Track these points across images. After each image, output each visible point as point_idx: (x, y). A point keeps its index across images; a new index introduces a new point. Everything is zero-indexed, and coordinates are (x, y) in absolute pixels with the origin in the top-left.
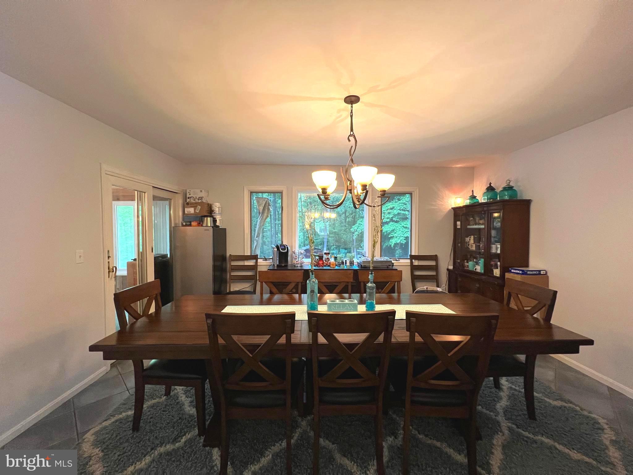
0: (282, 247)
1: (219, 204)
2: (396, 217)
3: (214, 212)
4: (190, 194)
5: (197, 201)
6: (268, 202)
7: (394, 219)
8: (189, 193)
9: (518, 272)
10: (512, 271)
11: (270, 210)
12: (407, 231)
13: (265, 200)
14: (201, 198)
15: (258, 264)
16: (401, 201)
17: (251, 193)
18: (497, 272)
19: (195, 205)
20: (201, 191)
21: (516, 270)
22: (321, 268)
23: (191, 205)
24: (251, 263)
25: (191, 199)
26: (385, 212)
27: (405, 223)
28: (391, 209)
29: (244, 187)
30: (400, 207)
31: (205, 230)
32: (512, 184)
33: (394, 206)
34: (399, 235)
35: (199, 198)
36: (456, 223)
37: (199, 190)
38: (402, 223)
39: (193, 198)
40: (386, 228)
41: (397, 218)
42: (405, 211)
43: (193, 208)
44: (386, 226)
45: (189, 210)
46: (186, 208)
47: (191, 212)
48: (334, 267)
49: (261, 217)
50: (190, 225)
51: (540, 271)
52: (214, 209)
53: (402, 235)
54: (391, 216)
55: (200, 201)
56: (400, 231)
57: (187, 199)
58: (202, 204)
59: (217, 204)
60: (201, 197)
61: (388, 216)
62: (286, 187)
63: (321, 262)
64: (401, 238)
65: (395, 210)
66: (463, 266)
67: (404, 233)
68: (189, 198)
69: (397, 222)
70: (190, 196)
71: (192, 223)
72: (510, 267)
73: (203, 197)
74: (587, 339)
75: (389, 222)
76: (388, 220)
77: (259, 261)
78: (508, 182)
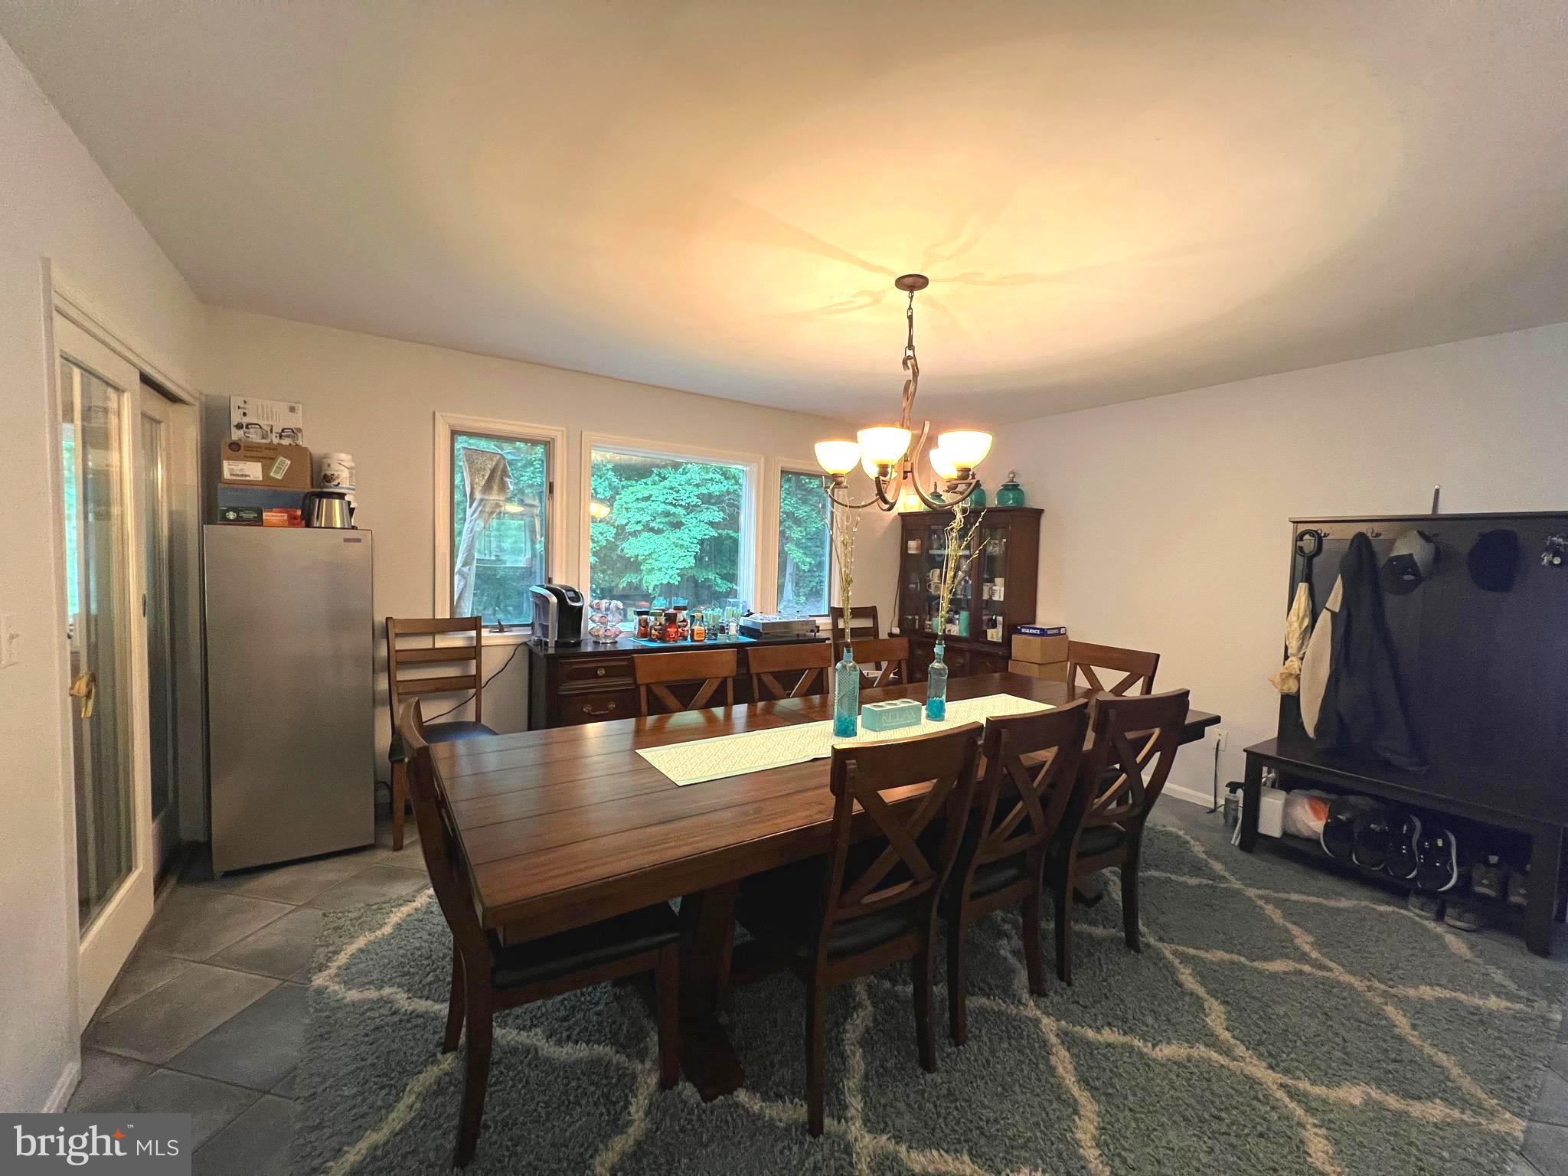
0: (571, 594)
1: (350, 457)
2: (658, 520)
3: (336, 483)
4: (245, 414)
5: (276, 441)
6: (501, 467)
7: (652, 524)
8: (242, 411)
9: (1034, 632)
10: (1023, 630)
11: (509, 488)
12: (684, 554)
13: (492, 460)
14: (295, 432)
15: (483, 642)
16: (666, 483)
17: (454, 433)
18: (995, 635)
19: (271, 454)
20: (292, 409)
21: (1030, 628)
22: (671, 644)
23: (249, 454)
24: (456, 640)
25: (252, 430)
26: (629, 506)
27: (677, 535)
28: (647, 499)
29: (434, 413)
30: (665, 497)
31: (346, 540)
32: (1017, 480)
33: (651, 492)
34: (666, 565)
35: (283, 431)
36: (907, 543)
37: (286, 404)
38: (671, 536)
39: (260, 430)
40: (633, 546)
41: (660, 523)
42: (675, 506)
43: (260, 464)
44: (632, 540)
45: (241, 470)
46: (228, 459)
47: (249, 476)
48: (701, 641)
49: (480, 509)
50: (259, 521)
51: (1059, 629)
52: (336, 474)
53: (673, 565)
54: (646, 518)
55: (286, 442)
56: (668, 555)
57: (233, 429)
58: (297, 452)
59: (343, 456)
60: (292, 427)
61: (638, 517)
62: (564, 429)
63: (672, 630)
64: (670, 572)
65: (653, 503)
66: (922, 626)
67: (675, 560)
68: (239, 426)
69: (659, 532)
70: (245, 420)
71: (266, 515)
72: (1019, 625)
73: (300, 430)
74: (1207, 717)
75: (639, 532)
76: (639, 527)
77: (485, 632)
78: (1011, 475)
